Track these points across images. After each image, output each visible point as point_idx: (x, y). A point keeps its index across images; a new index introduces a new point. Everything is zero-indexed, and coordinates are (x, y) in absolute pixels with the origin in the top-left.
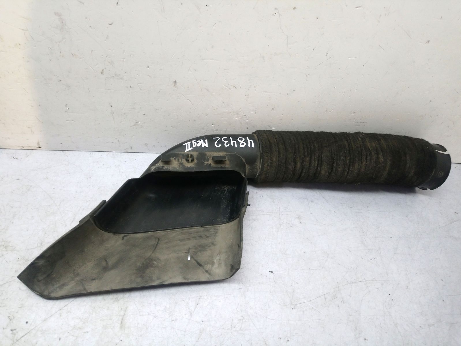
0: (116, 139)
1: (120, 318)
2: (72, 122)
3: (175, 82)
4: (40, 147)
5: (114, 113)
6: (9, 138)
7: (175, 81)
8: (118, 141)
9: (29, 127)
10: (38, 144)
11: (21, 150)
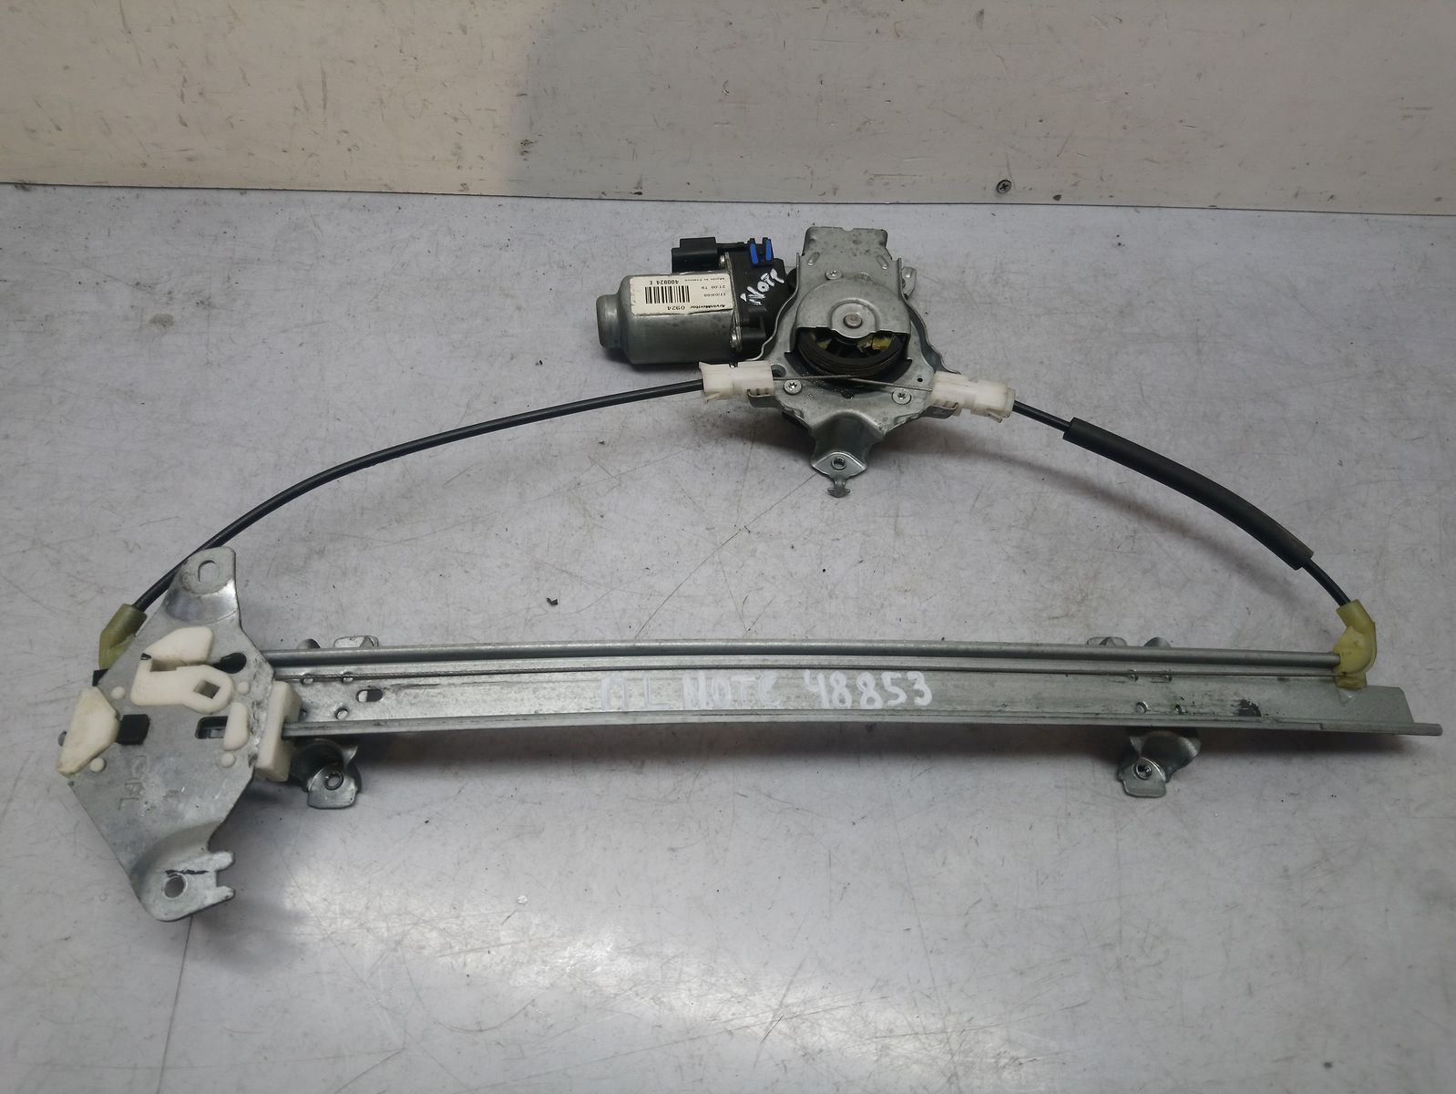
0: (809, 167)
1: (892, 521)
2: (726, 126)
3: (982, 13)
4: (640, 194)
5: (821, 101)
6: (581, 171)
7: (980, 10)
8: (812, 173)
9: (631, 143)
10: (639, 185)
11: (598, 203)
